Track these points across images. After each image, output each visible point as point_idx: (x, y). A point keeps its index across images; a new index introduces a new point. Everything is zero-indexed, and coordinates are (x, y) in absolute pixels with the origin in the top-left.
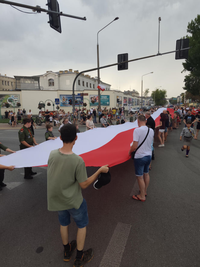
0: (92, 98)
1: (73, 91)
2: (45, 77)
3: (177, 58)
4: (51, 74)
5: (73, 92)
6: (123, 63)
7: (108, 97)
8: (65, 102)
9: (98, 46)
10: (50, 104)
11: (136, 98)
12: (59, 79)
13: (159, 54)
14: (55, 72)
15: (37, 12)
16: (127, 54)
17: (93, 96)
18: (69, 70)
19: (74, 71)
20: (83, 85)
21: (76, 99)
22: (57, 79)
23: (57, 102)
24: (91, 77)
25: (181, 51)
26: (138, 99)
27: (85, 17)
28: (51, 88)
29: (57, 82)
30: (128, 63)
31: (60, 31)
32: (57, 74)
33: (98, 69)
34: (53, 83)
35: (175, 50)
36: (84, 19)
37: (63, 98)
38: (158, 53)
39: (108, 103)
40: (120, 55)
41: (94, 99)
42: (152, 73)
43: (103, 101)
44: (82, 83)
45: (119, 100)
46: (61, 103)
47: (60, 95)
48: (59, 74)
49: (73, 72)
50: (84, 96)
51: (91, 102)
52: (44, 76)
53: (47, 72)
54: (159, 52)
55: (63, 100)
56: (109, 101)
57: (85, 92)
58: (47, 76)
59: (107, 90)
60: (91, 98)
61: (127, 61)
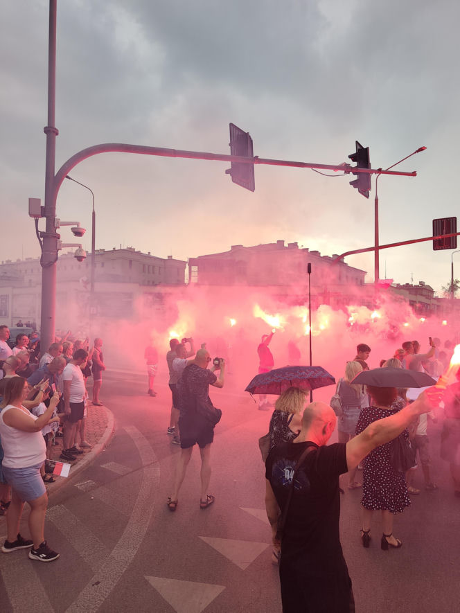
4: (240, 251)
9: (376, 201)
12: (257, 261)
14: (247, 247)
15: (345, 172)
16: (455, 218)
18: (278, 241)
19: (289, 244)
24: (322, 255)
32: (253, 252)
33: (377, 248)
34: (245, 269)
36: (414, 174)
40: (439, 220)
48: (258, 252)
52: (227, 254)
53: (233, 247)
58: (233, 255)
61: (455, 233)
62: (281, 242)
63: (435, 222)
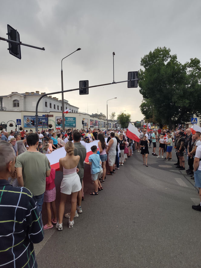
0: (59, 119)
1: (37, 112)
2: (10, 98)
3: (129, 87)
4: (16, 95)
5: (37, 114)
6: (84, 89)
7: (75, 119)
8: (29, 123)
9: (62, 72)
10: (12, 124)
11: (103, 121)
12: (25, 100)
13: (114, 83)
14: (20, 93)
16: (88, 81)
17: (59, 118)
18: (36, 91)
20: (51, 107)
21: (42, 120)
22: (23, 100)
23: (18, 122)
24: (59, 100)
25: (132, 81)
26: (105, 121)
27: (43, 48)
28: (16, 109)
29: (23, 103)
30: (89, 88)
31: (20, 57)
32: (22, 96)
33: (62, 92)
34: (18, 104)
35: (127, 80)
36: (43, 49)
37: (28, 119)
39: (74, 125)
40: (82, 81)
41: (60, 121)
43: (69, 122)
44: (49, 105)
45: (84, 122)
46: (25, 124)
47: (25, 116)
48: (25, 96)
49: (40, 94)
50: (49, 118)
51: (57, 123)
52: (9, 96)
53: (12, 93)
54: (114, 81)
55: (27, 121)
56: (75, 122)
57: (51, 114)
58: (12, 96)
59: (75, 113)
60: (57, 120)
61: (88, 87)
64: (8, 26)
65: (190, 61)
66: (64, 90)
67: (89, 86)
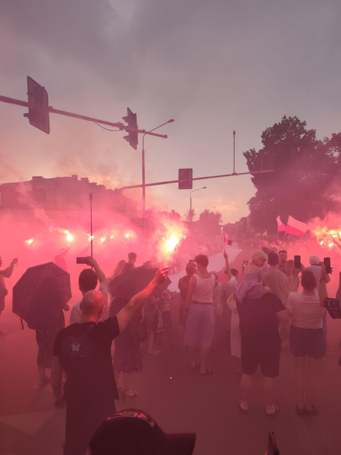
4: (41, 182)
9: (143, 152)
13: (234, 174)
14: (47, 178)
15: (120, 129)
16: (192, 169)
19: (81, 178)
30: (193, 181)
32: (51, 183)
36: (166, 137)
38: (233, 172)
42: (205, 188)
48: (56, 182)
49: (79, 179)
53: (34, 178)
61: (191, 179)
62: (75, 177)
63: (180, 170)
64: (128, 109)
65: (330, 137)
66: (146, 183)
67: (193, 178)
